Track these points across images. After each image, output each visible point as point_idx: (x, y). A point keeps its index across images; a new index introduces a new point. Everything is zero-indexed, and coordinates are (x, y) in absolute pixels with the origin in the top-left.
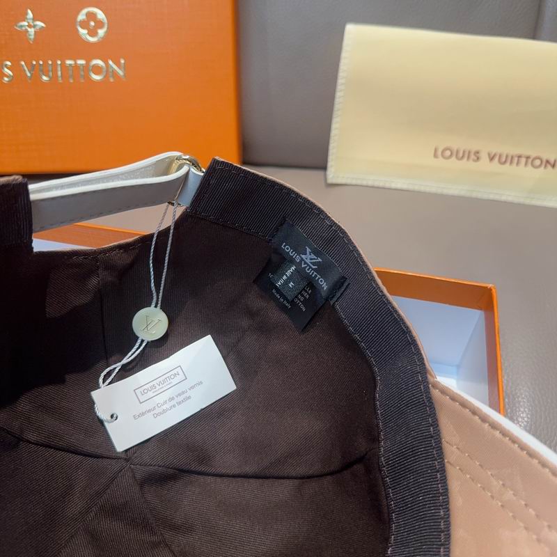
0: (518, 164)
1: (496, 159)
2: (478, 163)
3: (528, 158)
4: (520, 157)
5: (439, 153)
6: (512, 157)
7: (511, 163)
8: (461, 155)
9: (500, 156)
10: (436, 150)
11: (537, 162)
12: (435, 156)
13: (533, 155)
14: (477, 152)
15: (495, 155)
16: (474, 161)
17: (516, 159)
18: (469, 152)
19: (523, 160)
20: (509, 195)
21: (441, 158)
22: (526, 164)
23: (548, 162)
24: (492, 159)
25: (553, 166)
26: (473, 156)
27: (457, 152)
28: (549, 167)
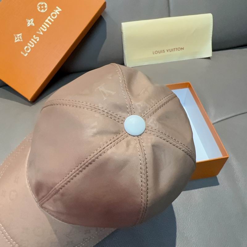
0: (175, 51)
1: (169, 51)
2: (165, 53)
3: (176, 48)
4: (174, 49)
5: (154, 53)
6: (173, 49)
7: (173, 51)
8: (160, 52)
9: (170, 50)
10: (153, 52)
11: (179, 49)
12: (153, 54)
13: (177, 47)
14: (164, 51)
15: (168, 50)
16: (164, 53)
17: (174, 50)
18: (162, 51)
19: (175, 49)
20: (175, 59)
21: (155, 54)
22: (177, 50)
23: (182, 48)
24: (168, 51)
25: (183, 49)
26: (163, 52)
27: (159, 51)
28: (182, 49)
